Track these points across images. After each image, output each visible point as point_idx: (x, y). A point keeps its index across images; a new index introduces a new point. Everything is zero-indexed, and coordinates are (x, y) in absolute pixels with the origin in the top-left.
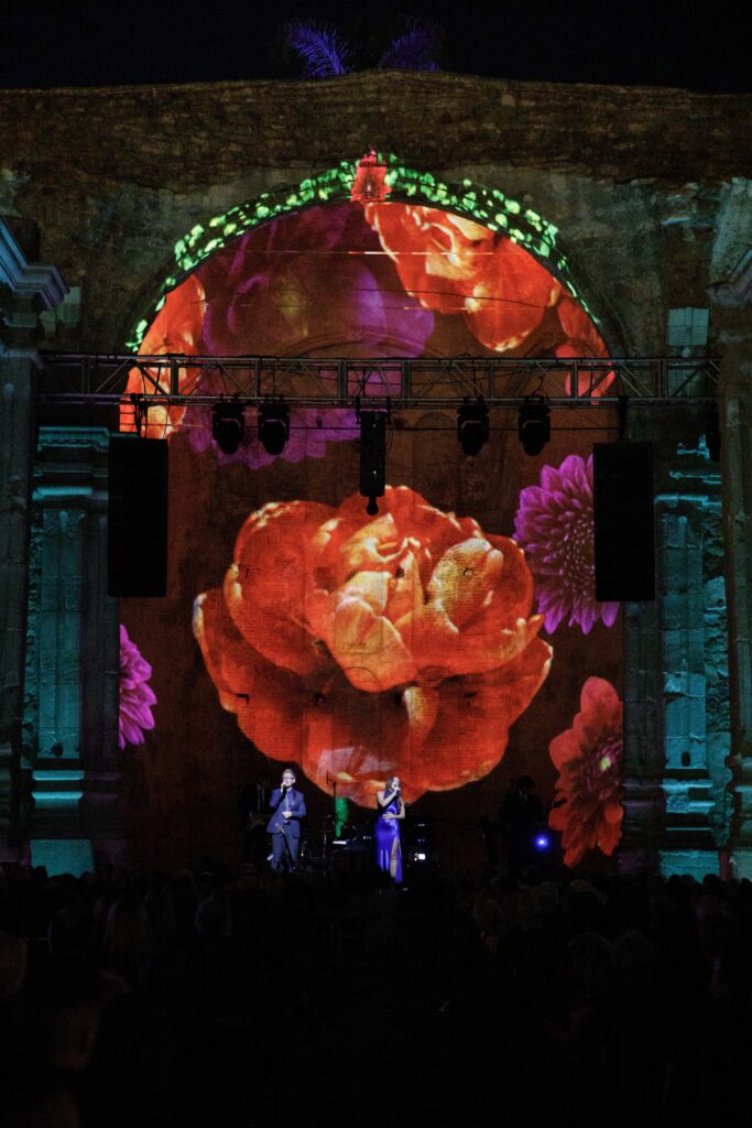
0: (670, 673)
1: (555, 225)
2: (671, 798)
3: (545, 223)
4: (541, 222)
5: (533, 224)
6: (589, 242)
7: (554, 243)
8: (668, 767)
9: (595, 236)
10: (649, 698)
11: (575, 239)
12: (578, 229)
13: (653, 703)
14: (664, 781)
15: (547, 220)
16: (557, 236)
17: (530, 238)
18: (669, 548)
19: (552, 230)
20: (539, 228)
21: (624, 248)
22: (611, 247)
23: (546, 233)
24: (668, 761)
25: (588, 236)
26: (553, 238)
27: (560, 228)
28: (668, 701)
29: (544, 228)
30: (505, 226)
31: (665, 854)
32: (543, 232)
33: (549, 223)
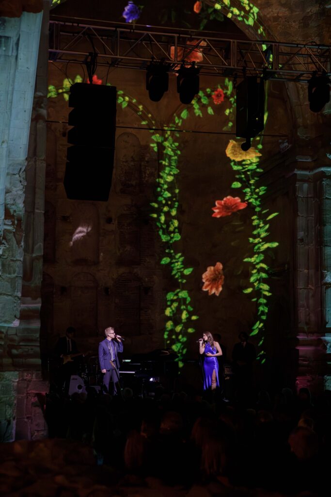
0: (328, 271)
1: (257, 7)
2: (329, 345)
3: (251, 5)
4: (249, 5)
5: (244, 5)
6: (276, 19)
7: (256, 18)
8: (327, 326)
9: (280, 15)
10: (310, 286)
11: (268, 16)
12: (270, 10)
13: (312, 289)
14: (326, 334)
15: (252, 4)
16: (258, 14)
17: (243, 13)
18: (327, 198)
19: (255, 10)
20: (247, 8)
21: (297, 23)
22: (288, 22)
23: (252, 11)
24: (327, 323)
25: (276, 15)
26: (255, 15)
27: (260, 9)
28: (327, 288)
29: (251, 8)
30: (229, 6)
31: (328, 377)
32: (249, 11)
33: (254, 5)
